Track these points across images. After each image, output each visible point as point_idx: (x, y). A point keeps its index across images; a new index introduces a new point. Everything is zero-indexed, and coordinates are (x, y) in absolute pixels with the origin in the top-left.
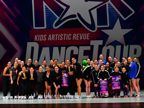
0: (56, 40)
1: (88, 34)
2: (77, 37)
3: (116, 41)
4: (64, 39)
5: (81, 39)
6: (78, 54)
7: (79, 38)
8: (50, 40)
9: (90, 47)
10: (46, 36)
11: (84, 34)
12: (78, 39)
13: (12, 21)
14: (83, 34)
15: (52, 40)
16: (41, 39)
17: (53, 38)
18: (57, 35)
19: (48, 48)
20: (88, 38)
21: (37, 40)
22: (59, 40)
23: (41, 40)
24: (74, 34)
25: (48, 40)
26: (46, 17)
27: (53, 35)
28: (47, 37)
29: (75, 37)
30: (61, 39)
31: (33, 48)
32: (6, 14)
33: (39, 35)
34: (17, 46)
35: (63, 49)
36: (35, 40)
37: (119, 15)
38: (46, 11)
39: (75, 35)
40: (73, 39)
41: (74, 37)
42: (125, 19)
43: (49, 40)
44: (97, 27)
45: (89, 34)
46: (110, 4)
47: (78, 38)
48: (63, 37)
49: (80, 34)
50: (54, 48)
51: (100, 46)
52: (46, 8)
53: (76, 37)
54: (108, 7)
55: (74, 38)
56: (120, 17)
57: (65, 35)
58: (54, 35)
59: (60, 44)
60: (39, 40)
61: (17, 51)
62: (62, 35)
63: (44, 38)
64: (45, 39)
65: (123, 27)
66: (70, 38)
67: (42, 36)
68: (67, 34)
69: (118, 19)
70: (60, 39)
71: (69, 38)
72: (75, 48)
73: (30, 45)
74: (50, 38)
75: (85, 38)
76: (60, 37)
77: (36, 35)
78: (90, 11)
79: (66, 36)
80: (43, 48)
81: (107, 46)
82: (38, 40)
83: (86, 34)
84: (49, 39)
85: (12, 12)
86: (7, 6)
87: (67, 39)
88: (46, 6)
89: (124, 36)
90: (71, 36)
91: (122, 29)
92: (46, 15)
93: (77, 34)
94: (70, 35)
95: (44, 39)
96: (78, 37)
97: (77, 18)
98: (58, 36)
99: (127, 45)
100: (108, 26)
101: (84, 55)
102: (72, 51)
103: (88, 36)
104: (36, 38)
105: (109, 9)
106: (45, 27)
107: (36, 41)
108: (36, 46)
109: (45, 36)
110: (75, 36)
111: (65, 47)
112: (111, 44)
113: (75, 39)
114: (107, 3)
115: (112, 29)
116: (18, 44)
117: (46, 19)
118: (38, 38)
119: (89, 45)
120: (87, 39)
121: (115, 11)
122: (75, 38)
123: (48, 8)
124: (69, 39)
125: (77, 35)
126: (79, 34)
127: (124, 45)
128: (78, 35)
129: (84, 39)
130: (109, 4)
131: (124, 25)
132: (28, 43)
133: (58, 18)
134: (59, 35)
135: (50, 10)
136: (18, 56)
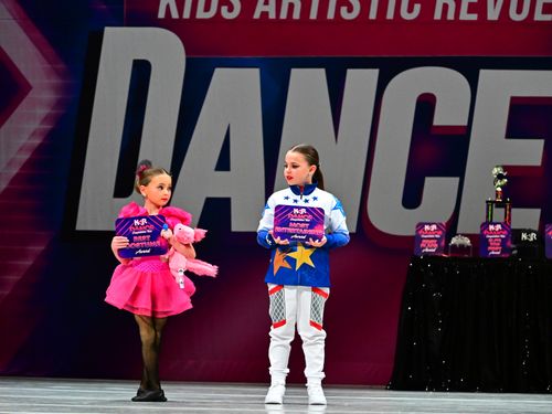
0: (313, 15)
4: (373, 15)
5: (493, 14)
6: (465, 123)
7: (479, 7)
8: (272, 16)
12: (474, 17)
15: (283, 15)
16: (207, 8)
17: (291, 6)
21: (175, 15)
22: (331, 15)
23: (201, 14)
25: (257, 15)
30: (350, 10)
35: (360, 82)
36: (161, 15)
40: (438, 15)
43: (265, 14)
47: (471, 8)
50: (294, 72)
55: (445, 7)
60: (187, 15)
61: (27, 88)
64: (231, 9)
66: (417, 7)
70: (344, 10)
71: (410, 10)
72: (445, 84)
73: (120, 46)
74: (266, 3)
75: (519, 11)
80: (218, 72)
82: (181, 10)
84: (260, 8)
87: (390, 15)
95: (224, 9)
101: (509, 136)
102: (426, 104)
107: (168, 23)
108: (167, 54)
111: (376, 71)
113: (451, 16)
119: (548, 62)
120: (539, 16)
122: (452, 5)
124: (405, 15)
129: (514, 16)
132: (108, 30)
136: (35, 125)
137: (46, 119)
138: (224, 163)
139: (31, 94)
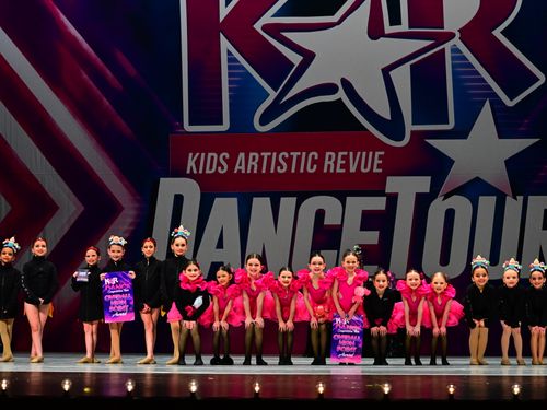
0: (264, 171)
1: (377, 154)
2: (340, 162)
3: (478, 179)
4: (293, 171)
5: (353, 169)
6: (340, 223)
7: (346, 166)
8: (243, 171)
9: (383, 200)
10: (227, 156)
11: (364, 153)
12: (343, 171)
13: (108, 103)
14: (359, 153)
15: (249, 171)
16: (211, 168)
17: (253, 166)
18: (266, 155)
19: (234, 201)
20: (379, 166)
21: (195, 172)
22: (272, 171)
23: (208, 171)
24: (328, 154)
25: (236, 171)
26: (230, 90)
27: (251, 155)
28: (232, 162)
29: (333, 162)
30: (282, 168)
31: (179, 200)
32: (85, 76)
33: (203, 155)
34: (124, 190)
35: (288, 203)
36: (188, 172)
37: (489, 88)
38: (230, 68)
39: (333, 154)
40: (325, 170)
41: (327, 162)
42: (510, 103)
43: (239, 171)
44: (409, 127)
45: (382, 153)
46: (458, 51)
47: (342, 166)
48: (289, 161)
49: (351, 153)
50: (255, 199)
51: (419, 196)
52: (231, 59)
53: (335, 163)
54: (453, 58)
55: (329, 166)
56: (495, 95)
57: (295, 154)
58: (256, 155)
59: (276, 188)
60: (201, 172)
61: (122, 209)
62: (287, 156)
63: (219, 164)
64: (223, 168)
65: (504, 131)
66: (315, 166)
67: (212, 158)
68: (304, 153)
69: (487, 103)
70: (279, 168)
71: (312, 168)
72: (330, 204)
73: (168, 187)
74: (240, 165)
75: (366, 167)
76: (278, 163)
77: (191, 155)
78: (386, 71)
79: (299, 158)
80: (216, 199)
81: (447, 196)
82: (198, 170)
83: (371, 153)
84: (237, 167)
85: (109, 72)
86: (90, 50)
87: (302, 170)
88: (229, 53)
89: (507, 162)
90: (316, 158)
91: (500, 136)
92: (230, 82)
93: (341, 154)
94: (313, 156)
95: (219, 168)
96: (344, 162)
97: (341, 94)
98: (270, 158)
99: (518, 197)
100: (451, 125)
101: (362, 229)
102: (320, 214)
103: (377, 161)
104: (191, 163)
105: (453, 66)
106: (225, 126)
107: (191, 176)
108: (191, 191)
109: (224, 157)
110: (333, 159)
111: (294, 200)
112: (460, 191)
113: (332, 171)
114: (447, 46)
115: (466, 138)
116: (126, 186)
117: (230, 97)
118: (197, 163)
119: (381, 193)
120: (375, 170)
121: (477, 73)
122: (332, 165)
123: (236, 60)
124: (309, 170)
125: (340, 157)
126: (345, 153)
127: (506, 195)
128: (343, 158)
129: (363, 170)
130: (455, 50)
131: (507, 125)
132: (161, 179)
133: (273, 95)
134: (275, 154)
135: (243, 68)
136: (126, 227)
137: (131, 224)
138: (220, 245)
139: (124, 212)
